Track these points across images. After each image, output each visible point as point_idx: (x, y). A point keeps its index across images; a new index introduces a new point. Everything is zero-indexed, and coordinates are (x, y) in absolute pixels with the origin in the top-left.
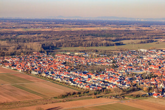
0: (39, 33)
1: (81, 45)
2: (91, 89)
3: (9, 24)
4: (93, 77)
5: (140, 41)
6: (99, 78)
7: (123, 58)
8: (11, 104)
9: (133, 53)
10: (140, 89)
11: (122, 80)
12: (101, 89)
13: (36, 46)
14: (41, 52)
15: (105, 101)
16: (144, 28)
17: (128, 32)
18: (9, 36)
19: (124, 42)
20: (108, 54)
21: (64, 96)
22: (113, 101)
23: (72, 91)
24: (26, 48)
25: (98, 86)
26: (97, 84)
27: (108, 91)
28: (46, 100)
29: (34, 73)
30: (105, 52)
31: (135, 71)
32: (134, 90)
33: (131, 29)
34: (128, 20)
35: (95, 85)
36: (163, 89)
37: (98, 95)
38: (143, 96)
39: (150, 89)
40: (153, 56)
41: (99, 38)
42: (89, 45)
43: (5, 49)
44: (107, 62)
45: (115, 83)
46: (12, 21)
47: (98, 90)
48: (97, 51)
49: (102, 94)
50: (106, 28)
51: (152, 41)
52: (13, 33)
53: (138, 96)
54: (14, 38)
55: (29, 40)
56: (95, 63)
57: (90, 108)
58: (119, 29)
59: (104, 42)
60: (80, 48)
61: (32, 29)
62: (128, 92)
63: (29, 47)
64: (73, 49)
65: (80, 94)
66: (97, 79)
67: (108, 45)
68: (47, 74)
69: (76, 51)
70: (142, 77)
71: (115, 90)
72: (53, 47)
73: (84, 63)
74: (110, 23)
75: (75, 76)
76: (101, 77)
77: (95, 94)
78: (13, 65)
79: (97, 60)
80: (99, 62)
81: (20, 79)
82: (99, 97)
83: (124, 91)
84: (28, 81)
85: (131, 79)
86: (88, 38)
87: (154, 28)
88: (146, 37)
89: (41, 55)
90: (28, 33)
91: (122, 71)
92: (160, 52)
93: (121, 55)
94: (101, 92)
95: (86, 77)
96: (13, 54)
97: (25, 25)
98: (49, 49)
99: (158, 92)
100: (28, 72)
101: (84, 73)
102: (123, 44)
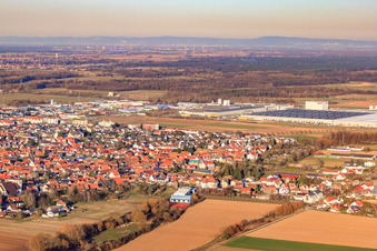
36: (4, 198)
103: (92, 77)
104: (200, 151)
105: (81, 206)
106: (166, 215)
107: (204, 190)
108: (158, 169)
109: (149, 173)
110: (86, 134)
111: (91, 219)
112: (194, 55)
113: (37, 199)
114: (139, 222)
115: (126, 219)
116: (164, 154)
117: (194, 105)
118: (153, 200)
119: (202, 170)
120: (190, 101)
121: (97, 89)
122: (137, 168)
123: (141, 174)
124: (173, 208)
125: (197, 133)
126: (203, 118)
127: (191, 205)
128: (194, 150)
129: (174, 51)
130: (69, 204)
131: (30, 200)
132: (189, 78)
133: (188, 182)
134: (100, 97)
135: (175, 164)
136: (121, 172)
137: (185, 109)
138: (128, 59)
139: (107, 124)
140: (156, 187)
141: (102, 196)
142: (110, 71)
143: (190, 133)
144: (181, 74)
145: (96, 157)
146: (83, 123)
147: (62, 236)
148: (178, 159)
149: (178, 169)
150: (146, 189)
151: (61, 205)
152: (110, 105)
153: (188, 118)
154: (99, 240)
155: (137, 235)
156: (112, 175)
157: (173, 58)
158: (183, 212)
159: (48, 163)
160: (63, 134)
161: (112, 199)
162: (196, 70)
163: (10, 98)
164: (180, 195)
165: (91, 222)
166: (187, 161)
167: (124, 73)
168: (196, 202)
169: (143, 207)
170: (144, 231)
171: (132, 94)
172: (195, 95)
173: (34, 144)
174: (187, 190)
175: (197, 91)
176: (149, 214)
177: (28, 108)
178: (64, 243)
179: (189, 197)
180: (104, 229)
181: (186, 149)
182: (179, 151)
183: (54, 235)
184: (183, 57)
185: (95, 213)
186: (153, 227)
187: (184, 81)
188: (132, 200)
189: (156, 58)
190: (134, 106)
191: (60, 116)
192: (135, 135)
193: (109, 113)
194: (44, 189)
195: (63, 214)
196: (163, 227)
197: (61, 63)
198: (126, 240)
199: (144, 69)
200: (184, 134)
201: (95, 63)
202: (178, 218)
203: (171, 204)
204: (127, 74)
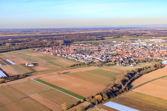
0: (64, 35)
1: (84, 40)
3: (49, 31)
4: (88, 56)
5: (113, 37)
6: (90, 56)
7: (104, 46)
8: (45, 71)
9: (109, 43)
10: (110, 61)
11: (102, 57)
13: (61, 42)
14: (63, 44)
15: (92, 68)
16: (116, 31)
17: (108, 33)
18: (48, 37)
19: (105, 38)
20: (97, 44)
21: (72, 66)
22: (97, 68)
23: (76, 63)
24: (56, 43)
27: (95, 63)
28: (63, 68)
29: (58, 55)
30: (95, 43)
32: (107, 62)
33: (110, 31)
36: (122, 61)
38: (112, 65)
39: (116, 61)
40: (119, 45)
41: (93, 37)
42: (88, 40)
43: (45, 44)
44: (95, 48)
45: (99, 59)
46: (51, 29)
48: (91, 43)
49: (91, 64)
50: (97, 31)
51: (120, 37)
52: (51, 36)
53: (109, 65)
54: (51, 38)
55: (58, 39)
60: (83, 42)
61: (60, 33)
62: (105, 63)
63: (57, 42)
64: (80, 42)
65: (80, 65)
67: (97, 40)
68: (65, 55)
69: (81, 43)
70: (113, 55)
71: (98, 62)
72: (70, 42)
73: (84, 49)
74: (100, 29)
75: (79, 56)
78: (49, 52)
79: (91, 47)
81: (51, 58)
82: (89, 66)
83: (102, 62)
84: (55, 59)
85: (107, 57)
86: (87, 37)
87: (121, 30)
88: (117, 35)
89: (63, 46)
90: (58, 35)
91: (102, 53)
92: (123, 42)
93: (103, 45)
94: (91, 63)
95: (84, 56)
96: (49, 46)
97: (57, 31)
98: (67, 43)
99: (119, 62)
100: (56, 55)
101: (84, 54)
102: (104, 39)
103: (150, 34)
105: (139, 64)
106: (160, 67)
108: (161, 55)
109: (158, 56)
110: (145, 47)
114: (152, 68)
115: (149, 67)
116: (163, 52)
118: (157, 63)
121: (151, 36)
122: (155, 55)
123: (156, 57)
130: (137, 63)
131: (128, 62)
134: (151, 38)
135: (165, 54)
136: (151, 56)
138: (160, 29)
139: (151, 45)
140: (159, 60)
141: (145, 62)
142: (155, 32)
145: (146, 53)
146: (145, 45)
147: (133, 71)
150: (156, 60)
151: (135, 63)
152: (153, 40)
154: (141, 72)
155: (151, 71)
156: (149, 57)
158: (164, 66)
159: (134, 53)
160: (140, 47)
161: (147, 62)
163: (130, 38)
164: (165, 62)
165: (140, 68)
170: (153, 70)
171: (159, 38)
173: (132, 49)
176: (155, 66)
180: (143, 69)
183: (131, 70)
185: (142, 65)
186: (156, 70)
188: (152, 63)
190: (159, 40)
191: (141, 42)
192: (157, 47)
193: (152, 42)
194: (132, 59)
195: (135, 65)
196: (158, 70)
197: (144, 31)
198: (148, 72)
199: (164, 32)
201: (152, 31)
202: (163, 68)
203: (162, 64)
204: (159, 33)
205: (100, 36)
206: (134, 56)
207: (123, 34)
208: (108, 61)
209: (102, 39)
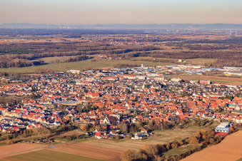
2: (4, 130)
5: (68, 58)
6: (13, 114)
7: (46, 84)
9: (60, 76)
10: (75, 128)
11: (48, 115)
12: (18, 130)
15: (26, 148)
16: (72, 40)
17: (50, 46)
19: (46, 60)
20: (24, 79)
22: (38, 147)
25: (13, 126)
26: (12, 124)
27: (30, 133)
30: (19, 75)
31: (65, 102)
32: (66, 129)
33: (54, 41)
34: (48, 28)
35: (8, 125)
36: (108, 126)
37: (15, 140)
38: (81, 137)
39: (89, 126)
40: (89, 80)
41: (8, 56)
44: (23, 90)
45: (39, 120)
47: (15, 132)
48: (6, 75)
49: (21, 138)
51: (86, 58)
53: (73, 138)
56: (6, 92)
57: (5, 158)
58: (37, 41)
59: (17, 60)
62: (59, 132)
66: (10, 115)
67: (22, 65)
70: (77, 110)
71: (40, 130)
76: (16, 112)
77: (11, 138)
79: (8, 88)
80: (12, 91)
82: (16, 142)
83: (52, 131)
85: (61, 114)
87: (86, 39)
88: (77, 52)
91: (46, 103)
92: (99, 74)
93: (43, 80)
94: (19, 134)
99: (101, 130)
102: (43, 64)
103: (169, 49)
104: (236, 98)
105: (156, 132)
106: (211, 140)
107: (237, 125)
108: (208, 109)
109: (203, 112)
110: (163, 86)
111: (163, 141)
112: (236, 36)
113: (129, 127)
114: (194, 144)
115: (185, 142)
116: (213, 100)
117: (234, 69)
118: (203, 130)
119: (237, 111)
120: (232, 66)
121: (172, 57)
122: (194, 109)
123: (197, 113)
124: (216, 136)
125: (235, 87)
126: (240, 77)
127: (229, 134)
128: (233, 98)
129: (223, 33)
130: (149, 131)
131: (124, 128)
132: (232, 51)
133: (227, 119)
134: (173, 63)
135: (219, 107)
136: (184, 111)
137: (228, 71)
138: (192, 38)
139: (176, 80)
140: (206, 122)
141: (171, 127)
142: (180, 46)
143: (231, 87)
144: (227, 48)
145: (168, 102)
146: (161, 79)
147: (143, 152)
148: (221, 104)
149: (221, 110)
150: (199, 123)
151: (144, 131)
152: (179, 68)
153: (230, 77)
154: (167, 155)
155: (192, 152)
156: (177, 113)
157: (222, 38)
158: (223, 139)
159: (137, 105)
160: (148, 86)
161: (177, 129)
162: (237, 45)
163: (116, 62)
164: (222, 127)
165: (162, 143)
166: (228, 105)
167: (189, 47)
168: (232, 132)
169: (197, 134)
170: (197, 150)
171: (194, 61)
172: (235, 62)
173: (129, 92)
174: (226, 124)
175: (237, 59)
176: (200, 139)
177: (126, 69)
178: (144, 156)
179: (227, 129)
180: (171, 148)
181: (227, 97)
182: (223, 98)
183: (138, 151)
184: (229, 37)
185: (165, 137)
186: (202, 148)
187: (229, 52)
188: (190, 129)
189: (211, 38)
190: (195, 68)
191: (147, 74)
192: (194, 87)
193: (178, 73)
194: (134, 121)
195: (144, 137)
196: (209, 148)
197: (149, 41)
198: (184, 156)
199: (203, 44)
200: (226, 87)
201: (172, 41)
202: (220, 142)
203: (216, 133)
204: (192, 48)
205: (30, 55)
206: (138, 113)
207: (95, 51)
208: (68, 126)
209: (37, 64)
